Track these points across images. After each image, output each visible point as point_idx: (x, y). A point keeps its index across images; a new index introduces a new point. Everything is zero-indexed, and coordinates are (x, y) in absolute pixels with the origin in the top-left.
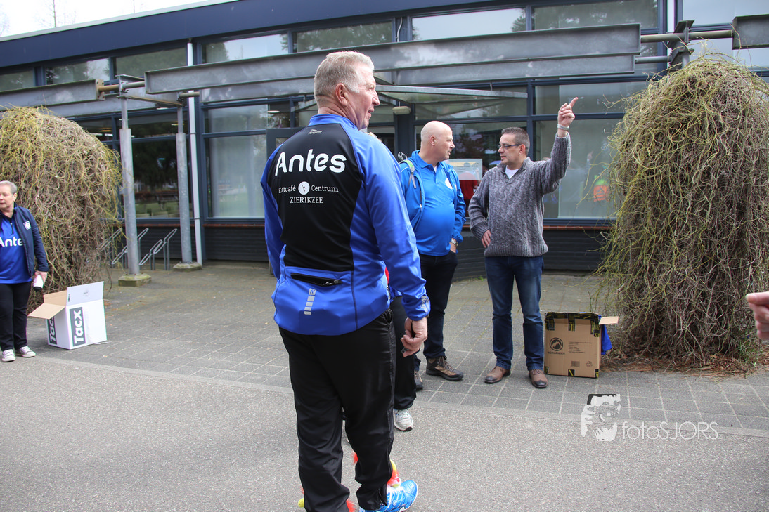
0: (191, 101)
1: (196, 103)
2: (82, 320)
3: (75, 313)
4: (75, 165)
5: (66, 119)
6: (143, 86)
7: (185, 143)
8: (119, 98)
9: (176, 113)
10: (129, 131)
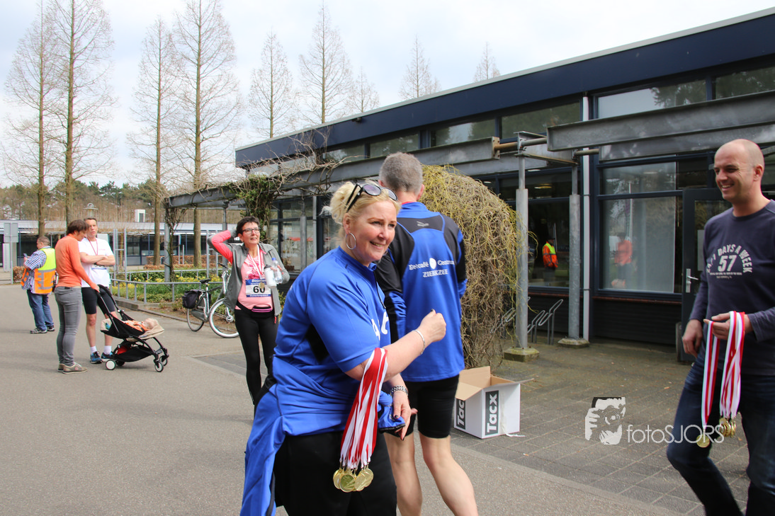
0: (586, 159)
1: (591, 162)
2: (497, 406)
3: (491, 397)
4: (481, 227)
5: (471, 178)
6: (544, 142)
7: (579, 205)
8: (517, 156)
9: (571, 173)
10: (526, 191)
